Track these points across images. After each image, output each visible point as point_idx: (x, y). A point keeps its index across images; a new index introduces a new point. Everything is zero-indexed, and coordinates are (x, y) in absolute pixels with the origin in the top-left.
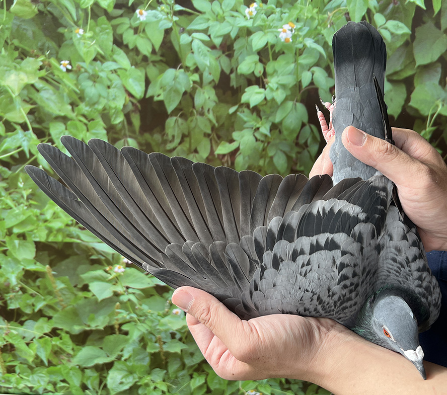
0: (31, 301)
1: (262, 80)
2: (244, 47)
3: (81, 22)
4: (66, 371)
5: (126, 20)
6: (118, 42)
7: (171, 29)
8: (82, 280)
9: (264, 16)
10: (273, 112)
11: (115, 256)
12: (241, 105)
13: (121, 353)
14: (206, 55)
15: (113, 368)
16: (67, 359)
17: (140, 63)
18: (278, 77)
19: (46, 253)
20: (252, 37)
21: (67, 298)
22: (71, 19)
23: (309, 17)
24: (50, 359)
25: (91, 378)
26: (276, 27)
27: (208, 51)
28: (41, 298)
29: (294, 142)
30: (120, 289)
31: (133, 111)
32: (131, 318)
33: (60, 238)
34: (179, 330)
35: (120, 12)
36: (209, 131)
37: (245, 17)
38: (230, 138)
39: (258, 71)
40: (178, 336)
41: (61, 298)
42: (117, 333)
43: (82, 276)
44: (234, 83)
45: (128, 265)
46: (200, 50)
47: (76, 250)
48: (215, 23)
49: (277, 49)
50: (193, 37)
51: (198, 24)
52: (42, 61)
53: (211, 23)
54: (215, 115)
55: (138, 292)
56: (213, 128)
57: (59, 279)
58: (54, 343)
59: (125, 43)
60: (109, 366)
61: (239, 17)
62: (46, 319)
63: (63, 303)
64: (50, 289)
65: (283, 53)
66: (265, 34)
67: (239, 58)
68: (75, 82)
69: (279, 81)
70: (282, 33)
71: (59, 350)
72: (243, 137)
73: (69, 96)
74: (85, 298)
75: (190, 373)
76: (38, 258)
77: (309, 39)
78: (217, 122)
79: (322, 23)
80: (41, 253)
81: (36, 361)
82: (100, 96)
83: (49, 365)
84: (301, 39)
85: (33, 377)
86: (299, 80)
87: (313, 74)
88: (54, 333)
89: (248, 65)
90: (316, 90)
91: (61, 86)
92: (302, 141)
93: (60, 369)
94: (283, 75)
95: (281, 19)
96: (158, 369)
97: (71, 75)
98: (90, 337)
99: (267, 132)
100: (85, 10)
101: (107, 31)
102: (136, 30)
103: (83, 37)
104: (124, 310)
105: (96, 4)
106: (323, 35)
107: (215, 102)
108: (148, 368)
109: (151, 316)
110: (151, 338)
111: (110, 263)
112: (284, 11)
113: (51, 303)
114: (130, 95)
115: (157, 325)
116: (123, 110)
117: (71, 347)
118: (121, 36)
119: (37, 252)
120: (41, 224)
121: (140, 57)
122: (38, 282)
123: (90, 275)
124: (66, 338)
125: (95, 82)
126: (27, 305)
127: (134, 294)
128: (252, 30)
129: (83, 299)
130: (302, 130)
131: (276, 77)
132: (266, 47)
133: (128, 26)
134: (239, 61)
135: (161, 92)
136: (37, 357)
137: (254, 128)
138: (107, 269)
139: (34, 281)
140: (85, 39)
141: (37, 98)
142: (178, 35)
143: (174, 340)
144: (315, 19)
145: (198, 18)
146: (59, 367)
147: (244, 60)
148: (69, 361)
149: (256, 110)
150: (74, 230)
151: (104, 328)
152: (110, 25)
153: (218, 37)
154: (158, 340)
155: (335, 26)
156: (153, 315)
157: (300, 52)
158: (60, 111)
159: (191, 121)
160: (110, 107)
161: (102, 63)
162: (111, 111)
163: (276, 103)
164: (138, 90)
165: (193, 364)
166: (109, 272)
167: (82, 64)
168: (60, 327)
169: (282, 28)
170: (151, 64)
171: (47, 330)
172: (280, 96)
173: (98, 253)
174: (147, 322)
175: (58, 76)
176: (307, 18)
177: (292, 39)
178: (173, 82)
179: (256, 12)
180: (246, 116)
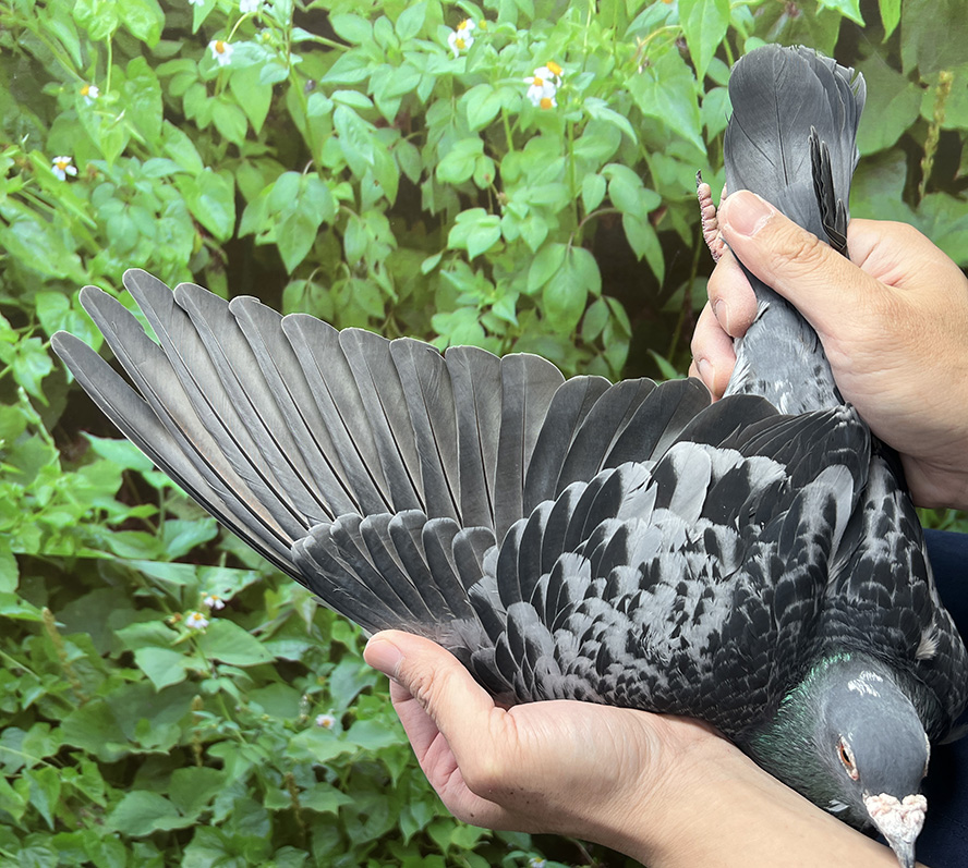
0: (14, 685)
1: (494, 196)
2: (448, 121)
3: (92, 71)
4: (95, 843)
5: (187, 65)
6: (175, 115)
7: (287, 83)
8: (120, 643)
9: (490, 50)
10: (520, 270)
11: (186, 591)
12: (449, 254)
13: (208, 809)
14: (365, 142)
15: (194, 841)
16: (93, 816)
17: (222, 161)
18: (528, 189)
19: (41, 579)
20: (465, 97)
21: (90, 682)
22: (71, 64)
23: (594, 50)
24: (59, 815)
25: (147, 862)
26: (520, 74)
27: (370, 131)
28: (33, 679)
29: (571, 337)
30: (200, 665)
31: (211, 268)
32: (227, 730)
33: (68, 549)
34: (332, 763)
35: (173, 47)
36: (379, 313)
37: (448, 52)
38: (426, 330)
39: (483, 176)
40: (331, 775)
41: (77, 682)
42: (199, 763)
43: (118, 633)
44: (429, 204)
45: (215, 613)
46: (352, 129)
47: (102, 575)
48: (382, 68)
49: (524, 125)
50: (334, 101)
51: (345, 70)
52: (13, 158)
53: (373, 68)
54: (391, 275)
55: (239, 673)
56: (388, 306)
57: (69, 640)
58: (64, 780)
59: (188, 116)
60: (184, 837)
61: (434, 53)
62: (47, 726)
63: (81, 692)
64: (52, 659)
65: (538, 133)
66: (495, 90)
67: (440, 146)
68: (87, 204)
69: (531, 197)
70: (533, 86)
71: (76, 796)
72: (455, 326)
73: (75, 235)
74: (128, 682)
75: (361, 859)
76: (23, 592)
77: (596, 100)
78: (397, 290)
79: (625, 62)
80: (29, 581)
81: (30, 818)
82: (140, 235)
83: (56, 828)
84: (576, 101)
85: (24, 854)
86: (577, 196)
87: (608, 182)
88: (65, 757)
89: (459, 162)
90: (618, 217)
91: (56, 213)
92: (589, 336)
93: (81, 838)
94: (539, 185)
95: (530, 56)
96: (290, 848)
97: (76, 187)
98: (142, 770)
99: (511, 317)
100: (100, 45)
101: (150, 89)
102: (211, 88)
103: (97, 104)
104: (212, 712)
105: (123, 31)
106: (627, 91)
107: (390, 246)
108: (268, 845)
109: (270, 728)
110: (272, 779)
111: (177, 608)
112: (536, 37)
113: (55, 691)
114: (205, 232)
115: (285, 748)
116: (190, 266)
117: (102, 791)
118: (180, 101)
119: (21, 577)
120: (27, 515)
121: (223, 147)
122: (27, 645)
123: (133, 631)
124: (91, 770)
125: (127, 203)
126: (7, 694)
127: (230, 677)
128: (466, 81)
129: (124, 684)
130: (589, 311)
131: (525, 188)
132: (499, 121)
133: (193, 78)
134: (439, 153)
135: (269, 224)
136: (31, 810)
137: (480, 306)
138: (172, 619)
139: (19, 641)
140: (102, 109)
141: (6, 239)
142: (303, 95)
143: (322, 785)
144: (608, 53)
145: (345, 56)
146: (79, 833)
147: (450, 150)
148: (99, 821)
149: (482, 265)
150: (98, 531)
151: (171, 751)
152: (155, 78)
153: (391, 99)
154: (287, 784)
155: (653, 69)
156: (273, 727)
157: (576, 131)
158: (56, 267)
159: (340, 290)
160: (162, 260)
161: (142, 161)
162: (164, 269)
163: (528, 249)
164: (221, 222)
165: (366, 840)
166: (176, 626)
167: (98, 164)
168: (77, 746)
169: (533, 76)
170: (246, 163)
171: (50, 752)
172: (534, 232)
173: (150, 582)
174: (261, 740)
175: (49, 191)
176: (588, 53)
177: (556, 101)
178: (297, 202)
179: (472, 41)
180: (461, 279)
